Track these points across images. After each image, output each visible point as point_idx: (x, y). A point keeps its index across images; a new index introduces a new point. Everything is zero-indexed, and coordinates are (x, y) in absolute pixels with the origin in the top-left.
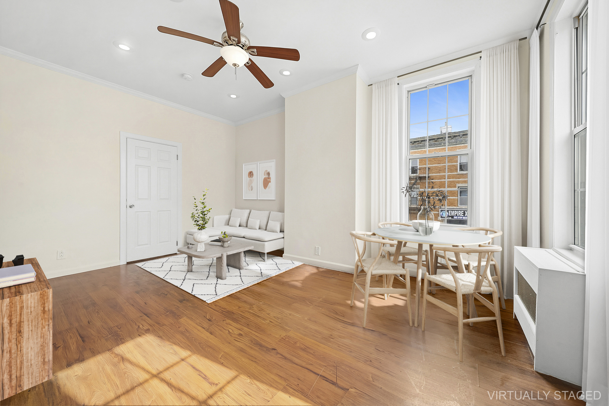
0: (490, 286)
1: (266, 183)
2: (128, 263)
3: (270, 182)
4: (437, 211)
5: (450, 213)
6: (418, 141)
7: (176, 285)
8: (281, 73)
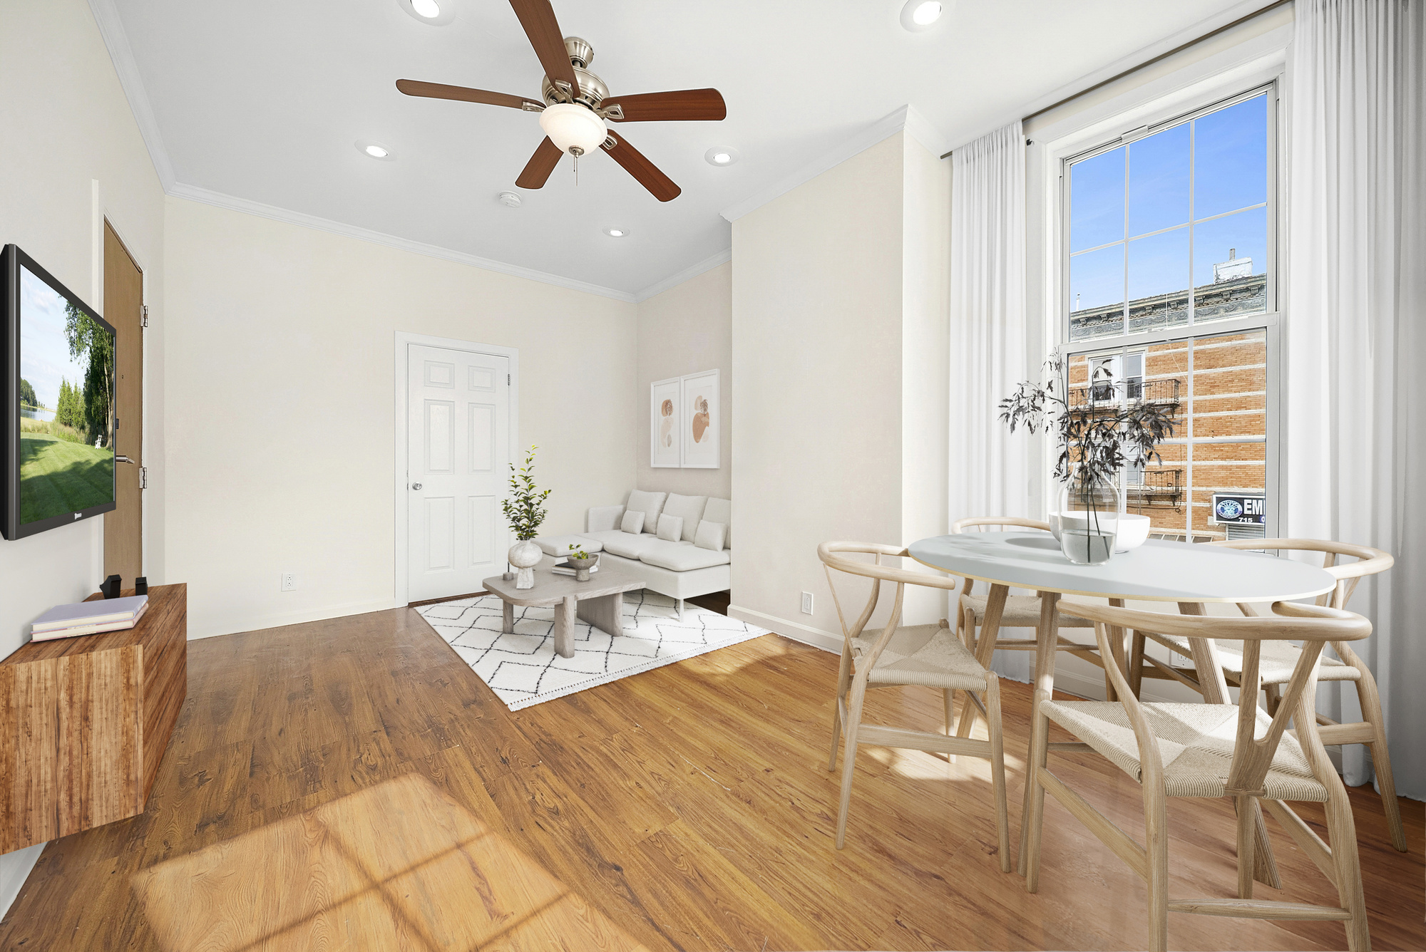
0: (1315, 776)
1: (699, 426)
2: (411, 605)
3: (707, 424)
4: (1205, 500)
5: (1250, 506)
6: (1143, 309)
7: (467, 662)
8: (709, 159)
